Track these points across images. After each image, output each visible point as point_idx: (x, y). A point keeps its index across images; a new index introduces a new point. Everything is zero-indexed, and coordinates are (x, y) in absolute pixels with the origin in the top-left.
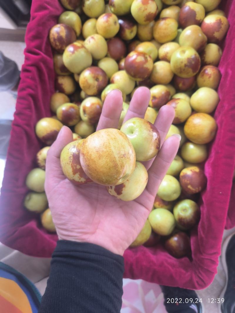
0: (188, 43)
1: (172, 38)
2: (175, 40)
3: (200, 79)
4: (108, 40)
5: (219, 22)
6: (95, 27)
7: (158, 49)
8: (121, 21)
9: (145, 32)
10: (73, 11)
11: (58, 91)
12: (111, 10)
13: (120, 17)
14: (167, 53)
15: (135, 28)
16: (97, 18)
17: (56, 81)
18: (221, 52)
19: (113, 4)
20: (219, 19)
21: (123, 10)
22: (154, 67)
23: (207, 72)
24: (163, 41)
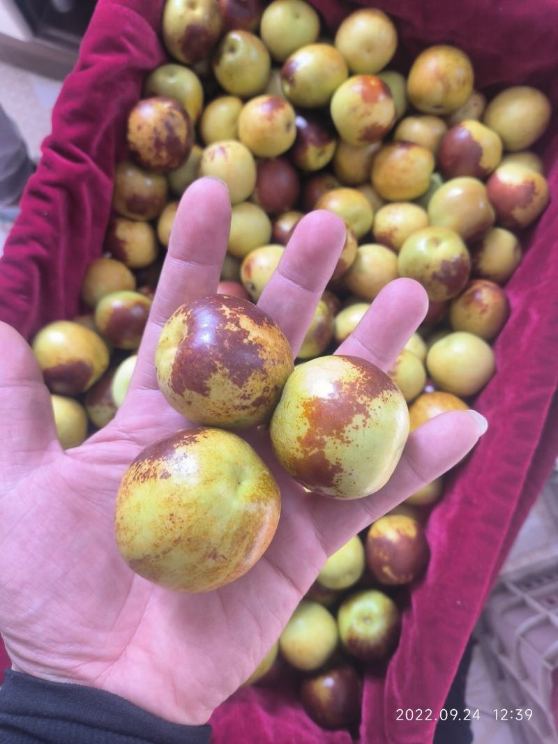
0: (450, 220)
1: (413, 194)
2: (421, 200)
3: (460, 312)
4: (262, 162)
5: (530, 188)
6: (234, 121)
7: (375, 210)
8: (300, 122)
9: (352, 163)
10: (190, 66)
11: (108, 255)
12: (283, 89)
13: (300, 110)
14: (396, 229)
15: (330, 149)
16: (245, 99)
17: (111, 228)
18: (518, 255)
19: (291, 78)
20: (530, 179)
21: (313, 97)
22: (358, 257)
23: (478, 296)
24: (392, 196)
